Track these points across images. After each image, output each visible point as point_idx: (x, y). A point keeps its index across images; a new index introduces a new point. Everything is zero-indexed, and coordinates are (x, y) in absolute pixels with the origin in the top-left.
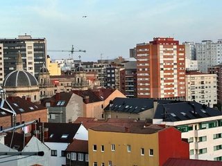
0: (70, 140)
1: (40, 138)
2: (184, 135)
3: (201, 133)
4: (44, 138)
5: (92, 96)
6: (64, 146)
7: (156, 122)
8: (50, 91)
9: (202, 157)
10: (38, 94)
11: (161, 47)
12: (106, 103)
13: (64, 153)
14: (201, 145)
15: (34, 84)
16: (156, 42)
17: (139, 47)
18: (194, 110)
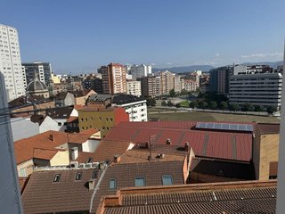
0: (68, 117)
1: (51, 116)
2: (127, 111)
3: (134, 109)
4: (53, 117)
5: (79, 94)
6: (65, 121)
7: (113, 105)
8: (55, 92)
9: (135, 120)
10: (48, 94)
11: (114, 68)
12: (87, 97)
13: (65, 124)
14: (135, 115)
15: (45, 88)
16: (110, 66)
17: (102, 67)
18: (131, 99)
